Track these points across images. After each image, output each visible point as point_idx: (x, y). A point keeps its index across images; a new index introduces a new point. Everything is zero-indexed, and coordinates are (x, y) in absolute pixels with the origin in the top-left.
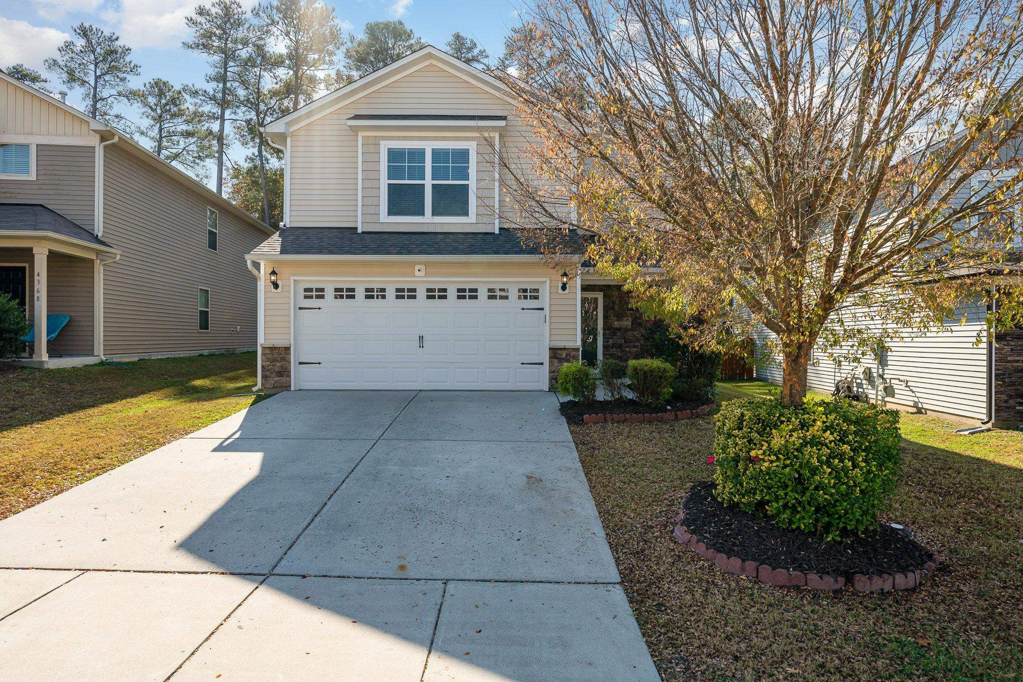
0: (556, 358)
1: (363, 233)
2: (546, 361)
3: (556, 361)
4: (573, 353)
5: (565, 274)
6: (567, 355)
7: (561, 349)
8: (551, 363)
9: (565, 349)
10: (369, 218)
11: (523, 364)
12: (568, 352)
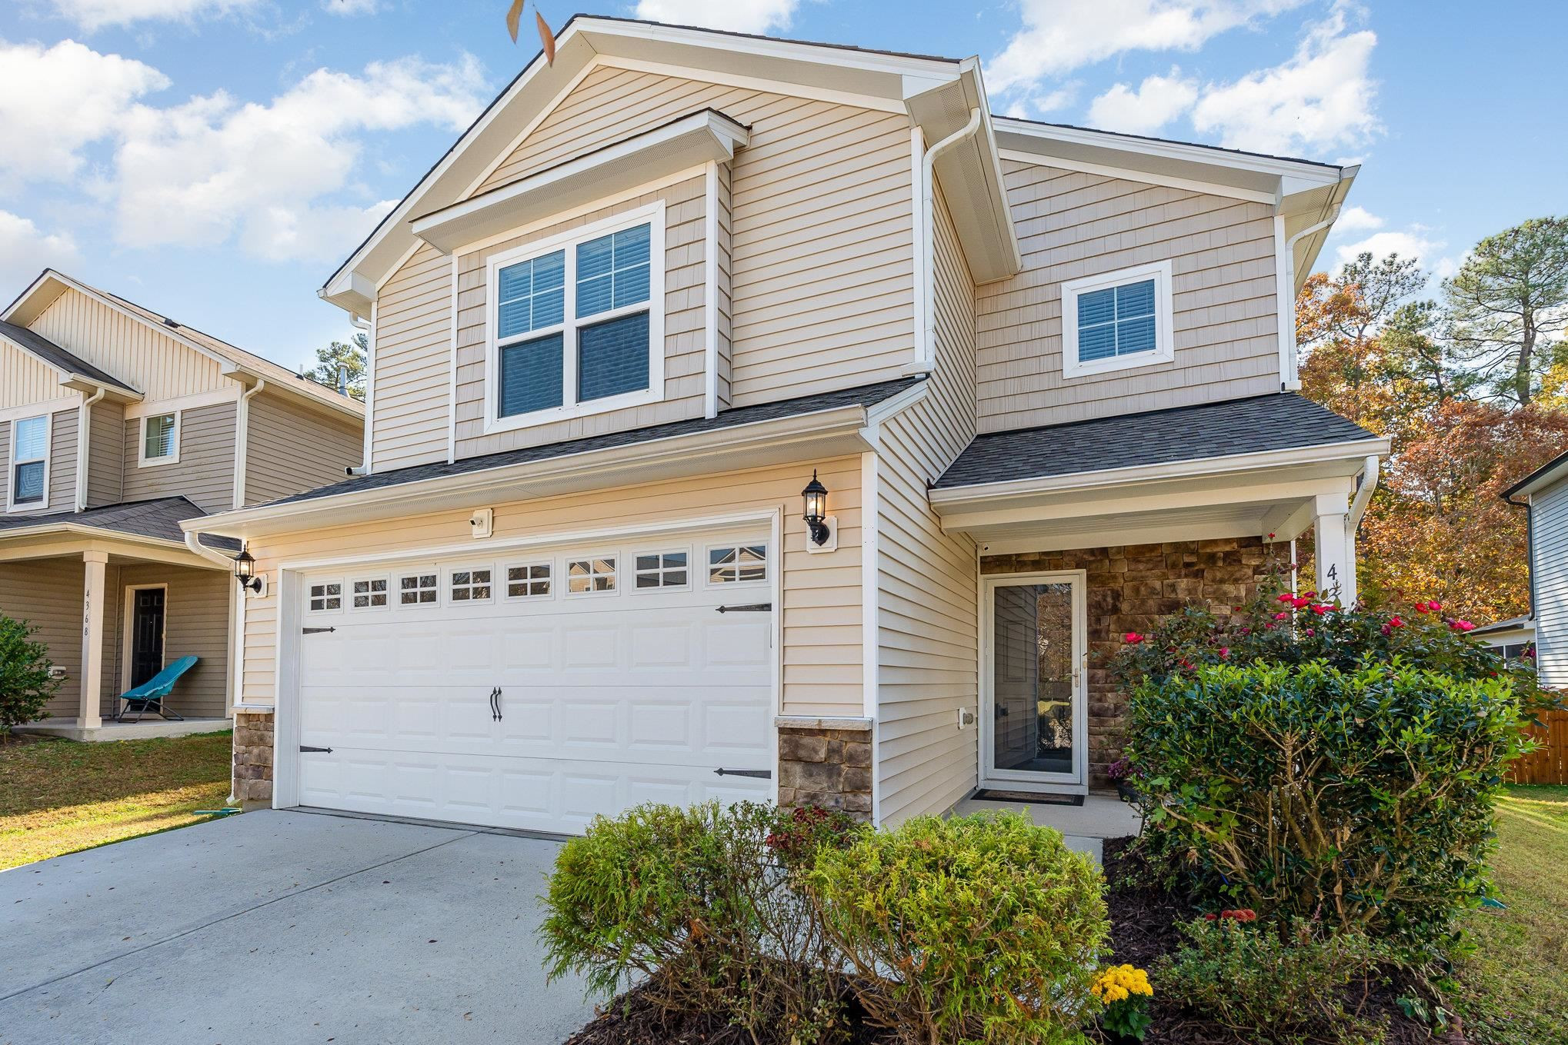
0: (799, 760)
1: (456, 462)
2: (773, 765)
3: (797, 768)
4: (851, 746)
5: (815, 489)
6: (831, 752)
7: (811, 732)
8: (784, 773)
9: (823, 732)
10: (467, 431)
11: (721, 772)
12: (835, 743)
